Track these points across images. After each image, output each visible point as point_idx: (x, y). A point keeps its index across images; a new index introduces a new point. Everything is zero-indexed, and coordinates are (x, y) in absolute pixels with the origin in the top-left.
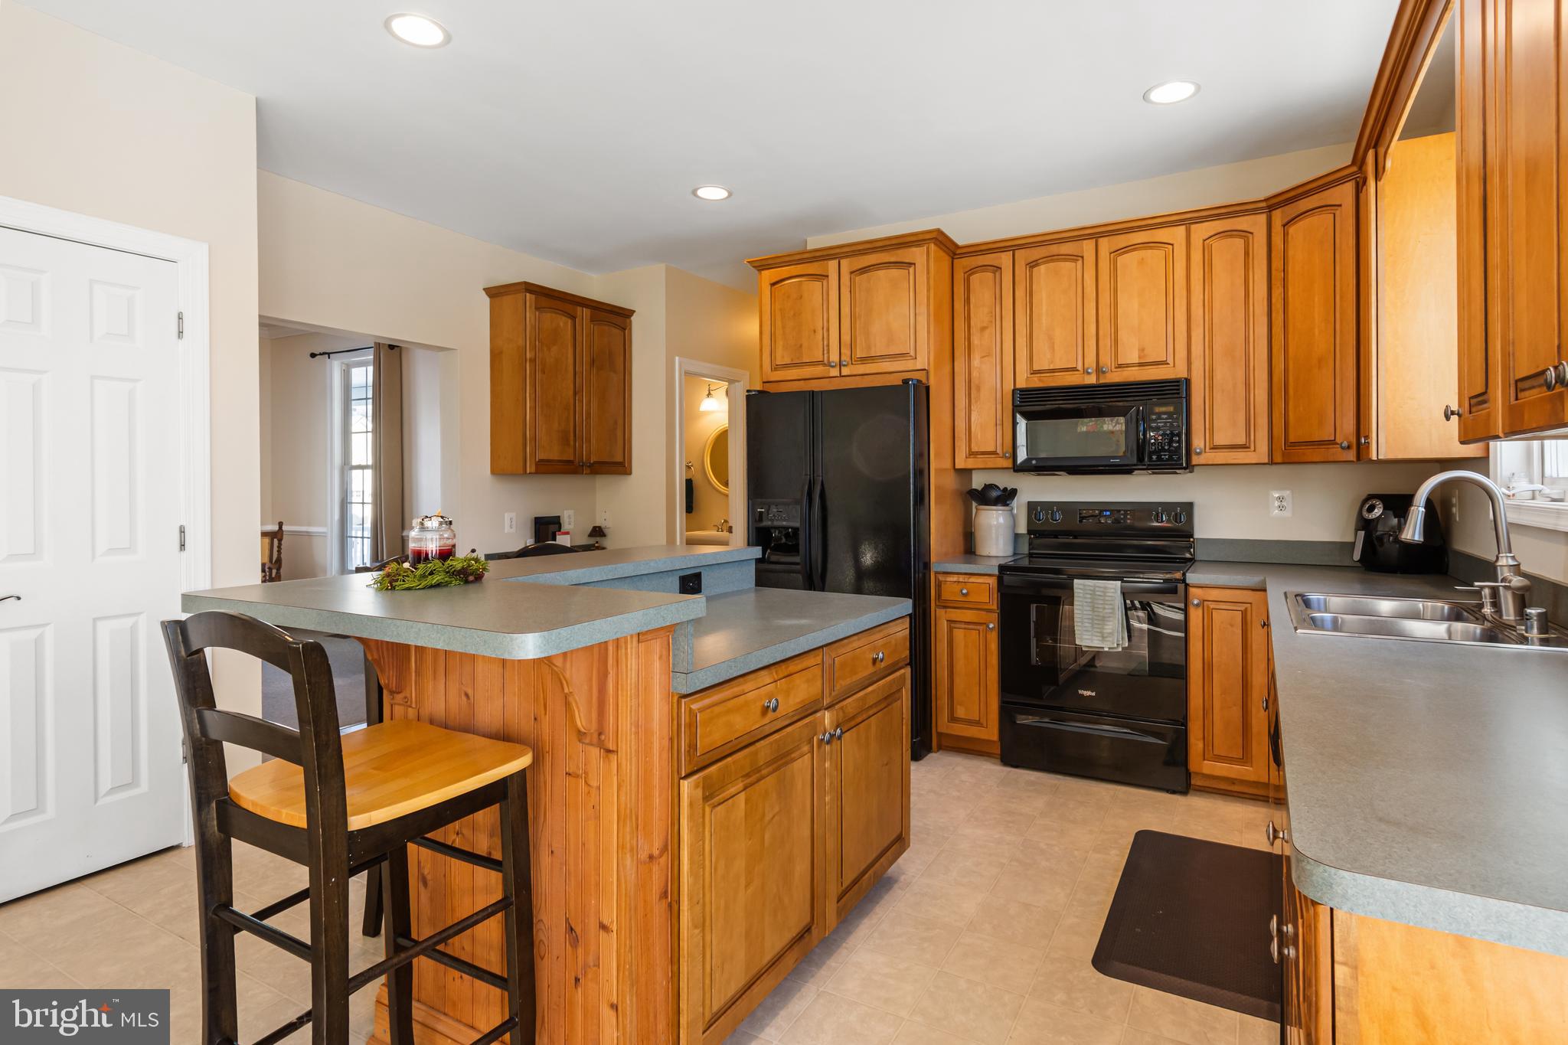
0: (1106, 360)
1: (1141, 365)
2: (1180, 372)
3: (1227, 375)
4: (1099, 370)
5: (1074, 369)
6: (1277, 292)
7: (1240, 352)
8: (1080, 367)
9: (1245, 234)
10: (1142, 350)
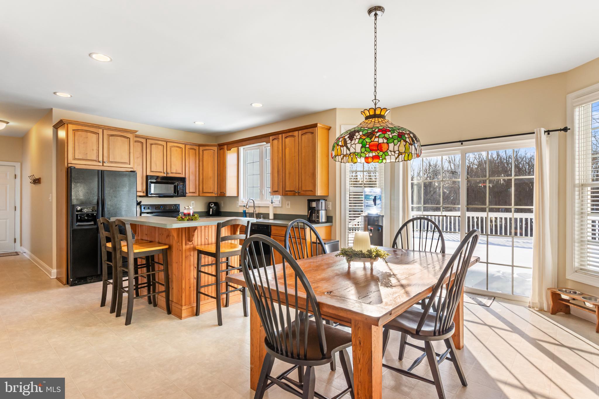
0: (169, 171)
1: (176, 173)
2: (183, 176)
3: (192, 178)
4: (167, 173)
5: (161, 172)
6: (201, 163)
7: (194, 173)
8: (163, 172)
9: (195, 150)
10: (176, 170)
